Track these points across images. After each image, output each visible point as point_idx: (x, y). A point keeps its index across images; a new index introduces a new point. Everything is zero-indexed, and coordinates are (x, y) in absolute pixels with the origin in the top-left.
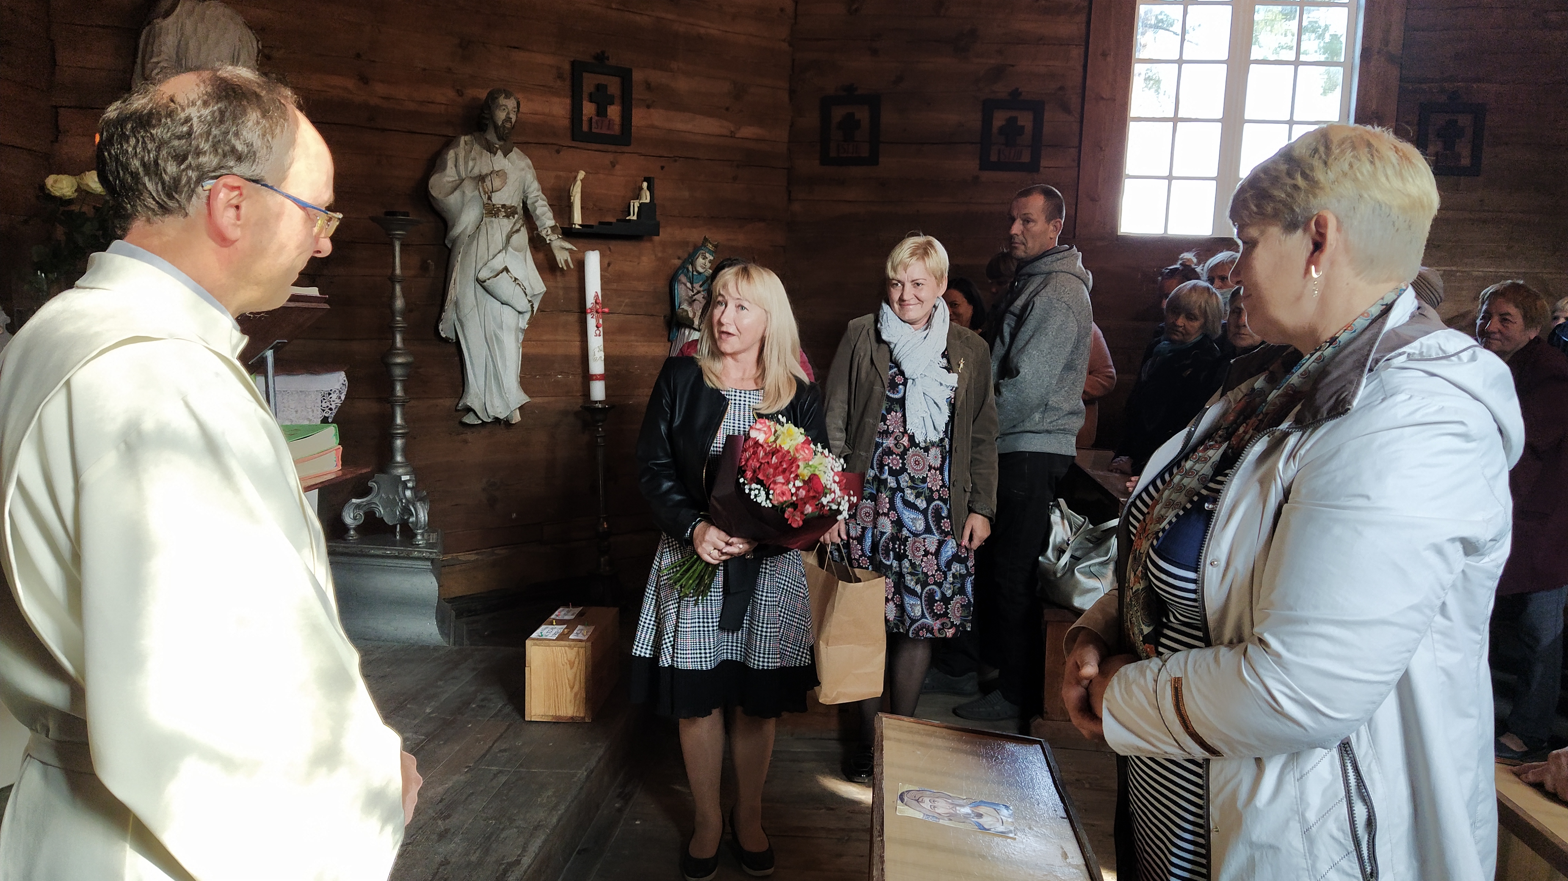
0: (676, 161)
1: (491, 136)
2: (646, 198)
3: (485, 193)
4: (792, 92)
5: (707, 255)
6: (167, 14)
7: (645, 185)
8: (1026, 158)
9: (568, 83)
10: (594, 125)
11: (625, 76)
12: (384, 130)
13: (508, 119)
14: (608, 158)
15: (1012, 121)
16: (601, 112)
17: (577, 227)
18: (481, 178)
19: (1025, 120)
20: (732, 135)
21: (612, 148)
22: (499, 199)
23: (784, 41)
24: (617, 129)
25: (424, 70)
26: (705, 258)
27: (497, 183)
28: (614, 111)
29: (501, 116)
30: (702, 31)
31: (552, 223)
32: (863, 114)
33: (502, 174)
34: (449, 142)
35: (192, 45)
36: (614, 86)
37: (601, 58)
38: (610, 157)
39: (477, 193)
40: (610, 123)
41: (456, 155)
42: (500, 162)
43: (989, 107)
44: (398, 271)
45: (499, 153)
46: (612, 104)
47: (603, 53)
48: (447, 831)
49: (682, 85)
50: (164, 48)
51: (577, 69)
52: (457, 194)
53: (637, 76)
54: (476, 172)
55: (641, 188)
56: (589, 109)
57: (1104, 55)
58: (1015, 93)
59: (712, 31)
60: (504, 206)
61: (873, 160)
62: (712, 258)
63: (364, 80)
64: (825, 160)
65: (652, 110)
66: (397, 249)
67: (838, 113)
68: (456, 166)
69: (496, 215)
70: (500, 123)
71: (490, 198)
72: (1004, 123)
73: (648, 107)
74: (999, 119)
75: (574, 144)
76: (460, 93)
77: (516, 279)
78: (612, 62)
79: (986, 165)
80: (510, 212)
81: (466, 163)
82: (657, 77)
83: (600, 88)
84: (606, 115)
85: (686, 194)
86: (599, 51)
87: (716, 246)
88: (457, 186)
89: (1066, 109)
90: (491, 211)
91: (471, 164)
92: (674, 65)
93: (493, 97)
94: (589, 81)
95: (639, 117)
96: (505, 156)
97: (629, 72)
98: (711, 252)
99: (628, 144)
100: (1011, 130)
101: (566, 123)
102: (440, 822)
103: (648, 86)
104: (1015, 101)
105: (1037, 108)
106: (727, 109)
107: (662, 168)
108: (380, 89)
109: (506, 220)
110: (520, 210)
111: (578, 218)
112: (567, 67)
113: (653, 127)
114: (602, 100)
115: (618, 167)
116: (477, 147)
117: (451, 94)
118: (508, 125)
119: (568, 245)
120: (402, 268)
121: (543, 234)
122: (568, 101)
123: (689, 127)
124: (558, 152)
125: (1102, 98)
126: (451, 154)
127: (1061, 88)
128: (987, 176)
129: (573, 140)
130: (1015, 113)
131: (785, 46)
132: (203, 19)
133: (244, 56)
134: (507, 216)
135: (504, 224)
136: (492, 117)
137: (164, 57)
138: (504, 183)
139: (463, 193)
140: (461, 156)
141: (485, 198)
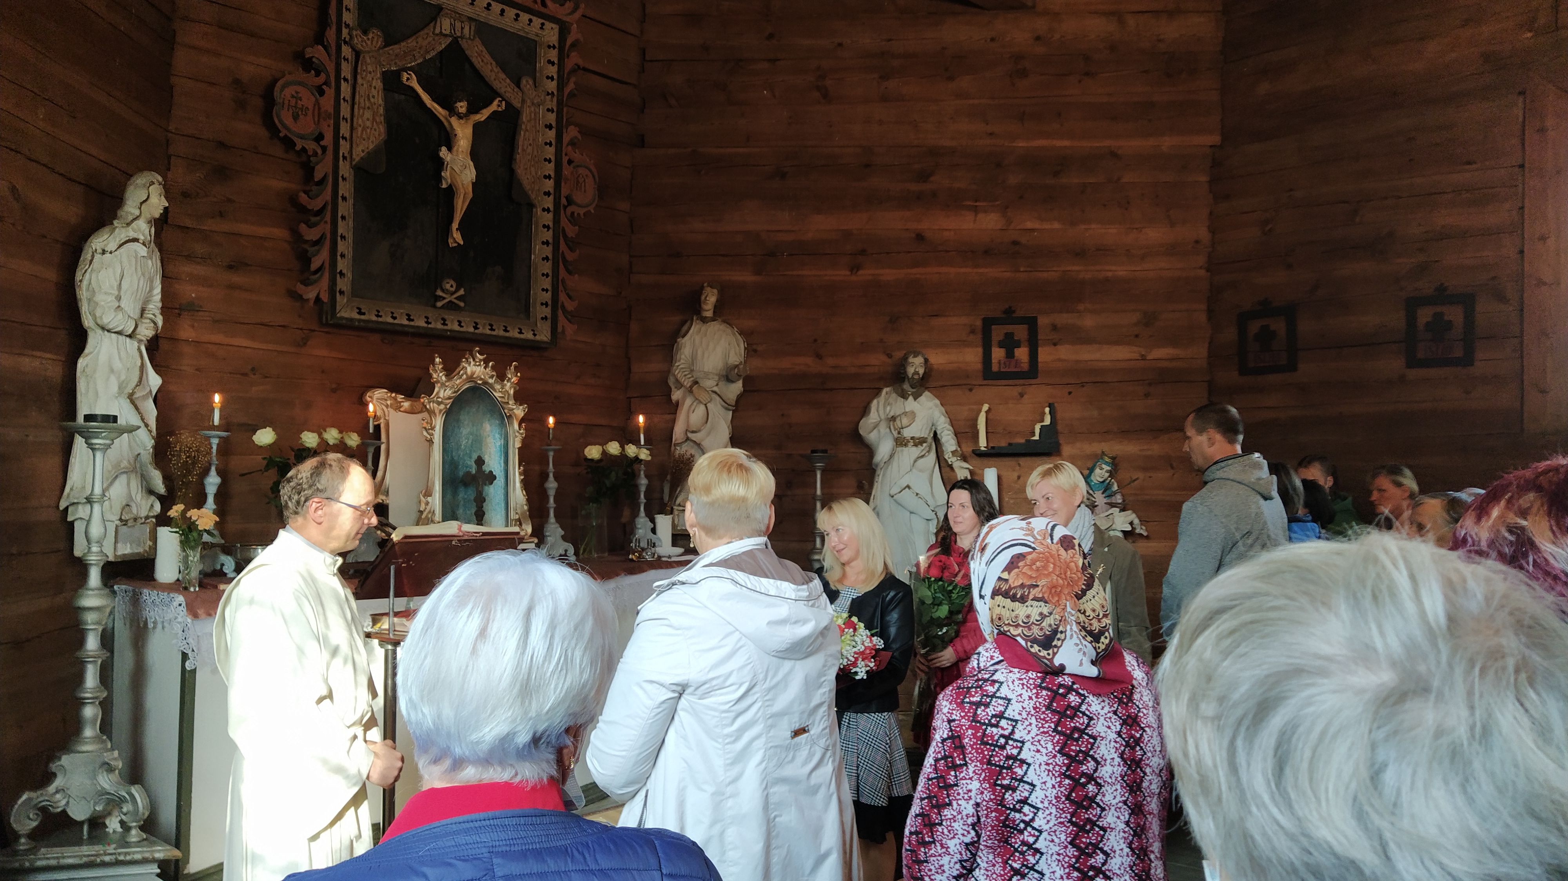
0: (1083, 386)
1: (906, 386)
2: (1047, 421)
3: (895, 429)
4: (1210, 312)
5: (1104, 466)
7: (1047, 410)
8: (1458, 353)
9: (979, 336)
10: (1002, 365)
11: (1031, 323)
12: (831, 390)
13: (916, 373)
14: (1014, 391)
15: (1438, 316)
16: (1010, 355)
17: (983, 449)
18: (893, 419)
19: (1455, 314)
20: (1143, 358)
21: (1021, 381)
22: (907, 433)
23: (1201, 268)
24: (1025, 367)
25: (862, 343)
26: (1101, 469)
27: (905, 421)
28: (1022, 353)
30: (1110, 274)
31: (954, 448)
33: (912, 415)
36: (1021, 332)
37: (1009, 311)
38: (1019, 389)
40: (1018, 363)
41: (878, 403)
42: (911, 404)
43: (1412, 305)
44: (819, 492)
45: (911, 398)
46: (1019, 347)
47: (1010, 307)
49: (1089, 322)
51: (988, 323)
52: (875, 431)
53: (1043, 321)
54: (892, 414)
56: (998, 354)
57: (1543, 238)
58: (1441, 289)
59: (1121, 273)
60: (912, 438)
61: (1292, 367)
63: (819, 356)
64: (1244, 370)
65: (1058, 347)
66: (819, 476)
67: (1254, 327)
68: (878, 411)
69: (906, 445)
70: (910, 376)
71: (899, 433)
72: (1429, 319)
73: (1055, 345)
74: (1424, 315)
75: (986, 382)
76: (890, 356)
77: (917, 494)
78: (1020, 313)
79: (1413, 362)
80: (919, 442)
81: (885, 407)
82: (1064, 319)
83: (1009, 336)
84: (1013, 357)
85: (1095, 413)
86: (1007, 307)
88: (876, 426)
89: (1501, 298)
90: (901, 442)
91: (888, 408)
92: (1081, 307)
94: (998, 332)
95: (1045, 355)
96: (915, 399)
97: (1035, 319)
98: (1106, 463)
99: (1035, 377)
100: (1439, 327)
101: (979, 366)
103: (1054, 328)
104: (1442, 296)
105: (1467, 301)
106: (1137, 336)
107: (1070, 393)
108: (831, 361)
109: (914, 448)
110: (930, 440)
111: (983, 443)
112: (979, 323)
113: (1060, 360)
114: (1009, 344)
115: (1026, 396)
116: (894, 395)
117: (884, 358)
118: (916, 377)
119: (966, 465)
121: (946, 457)
122: (980, 350)
123: (1097, 356)
124: (971, 390)
125: (1545, 284)
126: (875, 402)
127: (1494, 278)
128: (1413, 374)
129: (985, 379)
130: (1439, 309)
131: (1202, 273)
132: (706, 335)
133: (732, 353)
134: (916, 445)
135: (912, 452)
136: (905, 372)
137: (682, 361)
138: (913, 420)
139: (879, 431)
140: (881, 404)
141: (895, 434)
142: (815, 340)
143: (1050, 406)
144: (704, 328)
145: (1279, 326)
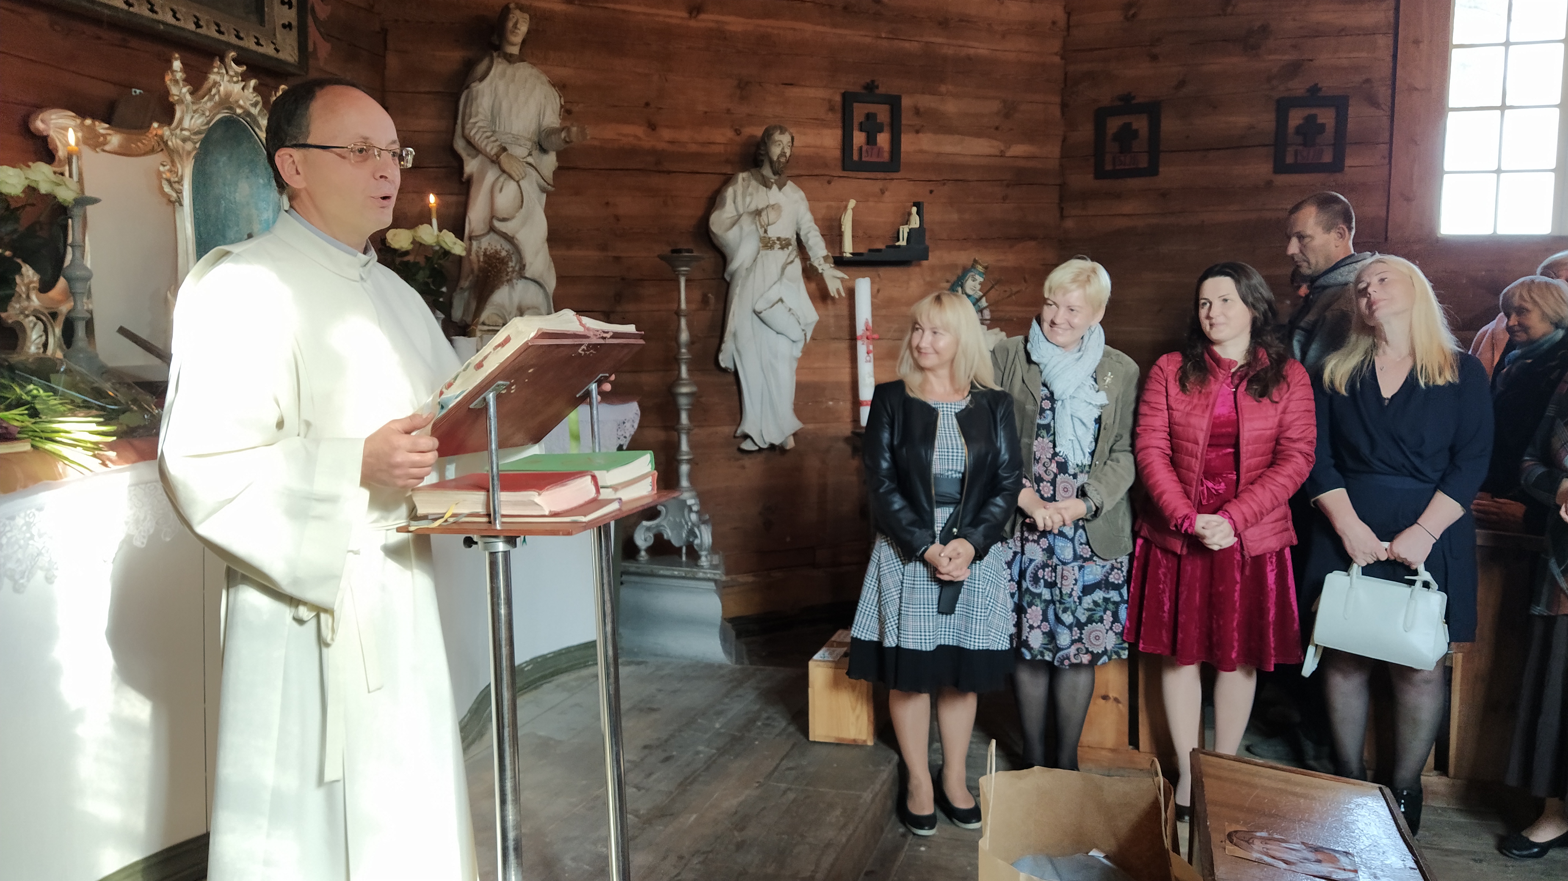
0: (944, 184)
1: (767, 171)
2: (915, 222)
3: (762, 226)
4: (1064, 106)
5: (977, 277)
6: (482, 79)
7: (914, 210)
8: (1327, 158)
9: (839, 115)
10: (864, 154)
11: (894, 103)
12: (669, 172)
13: (783, 154)
14: (876, 186)
15: (1310, 120)
16: (871, 140)
17: (848, 255)
18: (758, 213)
19: (1326, 117)
20: (1002, 155)
21: (882, 175)
22: (774, 232)
23: (1056, 54)
24: (886, 157)
25: (706, 113)
26: (975, 280)
27: (772, 215)
28: (883, 139)
29: (776, 151)
30: (972, 51)
31: (824, 253)
33: (775, 207)
34: (728, 180)
35: (505, 105)
36: (882, 113)
37: (870, 87)
38: (879, 185)
39: (754, 227)
40: (880, 151)
41: (735, 192)
42: (774, 195)
43: (1283, 107)
44: (683, 306)
45: (775, 187)
46: (881, 131)
47: (873, 82)
49: (951, 107)
50: (480, 110)
51: (848, 99)
52: (736, 228)
53: (907, 102)
54: (753, 207)
55: (910, 214)
56: (859, 138)
57: (1417, 42)
58: (1314, 90)
59: (981, 51)
60: (779, 239)
61: (1152, 170)
62: (982, 280)
63: (652, 127)
64: (1100, 174)
65: (921, 135)
66: (683, 284)
67: (1114, 124)
68: (734, 202)
69: (771, 247)
70: (775, 158)
71: (766, 232)
72: (1301, 122)
73: (917, 132)
74: (1296, 118)
75: (845, 174)
76: (738, 132)
77: (790, 310)
78: (882, 90)
79: (1280, 168)
80: (784, 244)
81: (744, 197)
82: (926, 101)
83: (870, 117)
84: (875, 143)
85: (955, 216)
86: (868, 81)
87: (986, 268)
88: (736, 221)
89: (1373, 102)
90: (767, 244)
91: (748, 199)
92: (943, 88)
93: (768, 135)
94: (859, 111)
95: (908, 142)
96: (780, 189)
97: (898, 99)
98: (980, 274)
99: (897, 171)
100: (1310, 129)
101: (837, 153)
103: (917, 112)
104: (1314, 97)
105: (1340, 104)
106: (997, 128)
107: (931, 192)
108: (667, 134)
109: (781, 252)
110: (794, 242)
111: (848, 248)
112: (838, 98)
113: (922, 151)
114: (871, 128)
115: (887, 193)
116: (754, 183)
117: (730, 134)
118: (783, 160)
119: (839, 274)
120: (687, 302)
121: (816, 264)
122: (839, 132)
123: (957, 149)
124: (829, 182)
125: (1417, 90)
126: (730, 192)
127: (1368, 81)
128: (1282, 179)
129: (844, 169)
130: (1314, 111)
131: (1057, 59)
132: (513, 81)
133: (549, 112)
134: (782, 248)
135: (779, 256)
136: (767, 154)
137: (481, 117)
138: (779, 215)
139: (741, 228)
140: (739, 193)
141: (761, 231)
142: (647, 104)
143: (916, 204)
144: (510, 70)
145: (1141, 124)
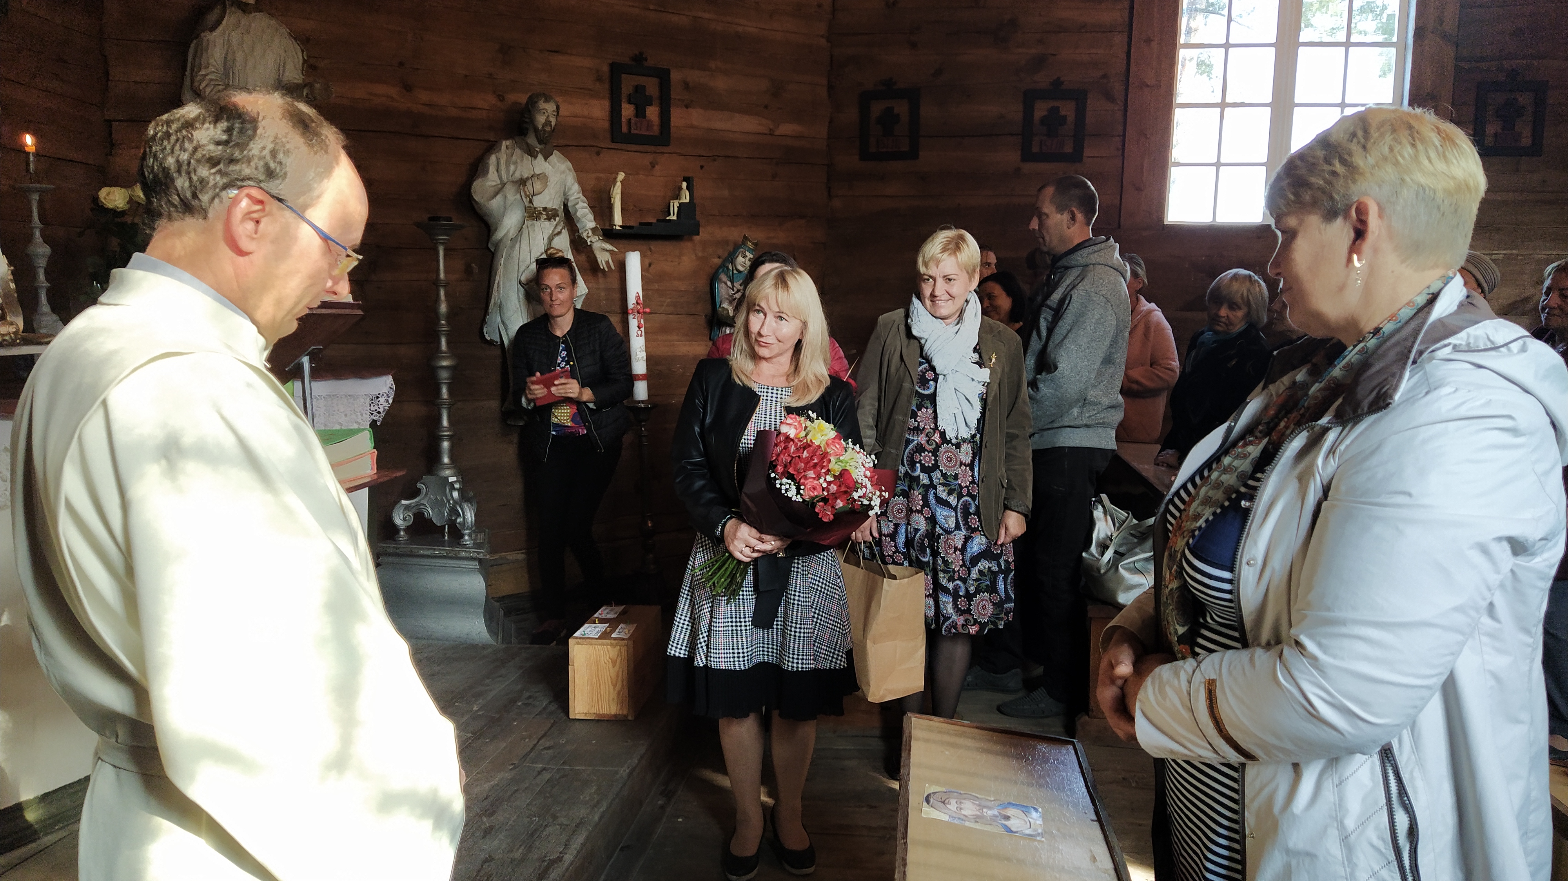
0: (715, 160)
1: (532, 140)
2: (686, 198)
3: (527, 196)
4: (831, 87)
5: (747, 253)
6: (213, 28)
7: (684, 184)
8: (1068, 149)
9: (607, 86)
10: (633, 126)
11: (663, 76)
12: (427, 137)
13: (548, 123)
14: (646, 160)
15: (1054, 111)
16: (640, 113)
17: (618, 228)
18: (523, 182)
19: (1068, 109)
20: (771, 133)
21: (652, 148)
22: (540, 202)
23: (822, 36)
24: (656, 130)
25: (466, 76)
26: (744, 256)
27: (538, 186)
28: (652, 112)
29: (541, 119)
30: (740, 29)
31: (592, 224)
32: (902, 108)
33: (542, 177)
34: (491, 147)
35: (239, 56)
36: (652, 86)
37: (639, 59)
38: (649, 158)
39: (518, 196)
40: (649, 124)
41: (498, 159)
42: (540, 165)
43: (1030, 98)
44: (442, 276)
45: (540, 156)
46: (651, 104)
47: (641, 54)
48: (491, 828)
49: (720, 83)
50: (212, 61)
51: (616, 70)
52: (499, 198)
53: (676, 76)
54: (517, 175)
55: (680, 188)
56: (627, 111)
57: (1148, 41)
58: (1057, 83)
59: (750, 29)
60: (545, 209)
61: (913, 154)
62: (752, 256)
63: (408, 88)
64: (865, 156)
65: (690, 110)
66: (441, 254)
67: (877, 108)
68: (497, 171)
69: (537, 218)
70: (540, 127)
71: (531, 201)
72: (1045, 113)
73: (687, 107)
74: (1041, 110)
75: (614, 145)
76: (501, 98)
78: (650, 63)
79: (1028, 156)
80: (551, 215)
81: (508, 165)
82: (695, 76)
83: (639, 89)
84: (644, 116)
85: (726, 193)
86: (637, 53)
87: (756, 245)
88: (500, 189)
89: (1109, 97)
90: (533, 214)
91: (512, 168)
92: (712, 65)
93: (532, 101)
94: (628, 83)
95: (678, 118)
96: (546, 159)
97: (667, 72)
98: (750, 250)
99: (668, 145)
100: (1053, 121)
101: (606, 125)
102: (485, 819)
103: (686, 86)
104: (1057, 90)
105: (1079, 97)
106: (766, 107)
107: (702, 167)
108: (424, 96)
109: (547, 223)
110: (561, 212)
111: (618, 220)
112: (606, 69)
113: (692, 127)
114: (640, 101)
115: (657, 167)
116: (518, 151)
117: (492, 99)
118: (548, 129)
119: (609, 247)
120: (446, 272)
121: (584, 235)
122: (607, 103)
123: (728, 125)
124: (598, 154)
125: (1148, 86)
126: (493, 159)
127: (1104, 76)
128: (1029, 167)
129: (613, 141)
130: (1056, 104)
131: (823, 42)
134: (549, 219)
135: (545, 227)
136: (532, 121)
137: (212, 68)
139: (505, 197)
140: (503, 161)
142: (401, 64)
143: (685, 179)
144: (245, 20)
